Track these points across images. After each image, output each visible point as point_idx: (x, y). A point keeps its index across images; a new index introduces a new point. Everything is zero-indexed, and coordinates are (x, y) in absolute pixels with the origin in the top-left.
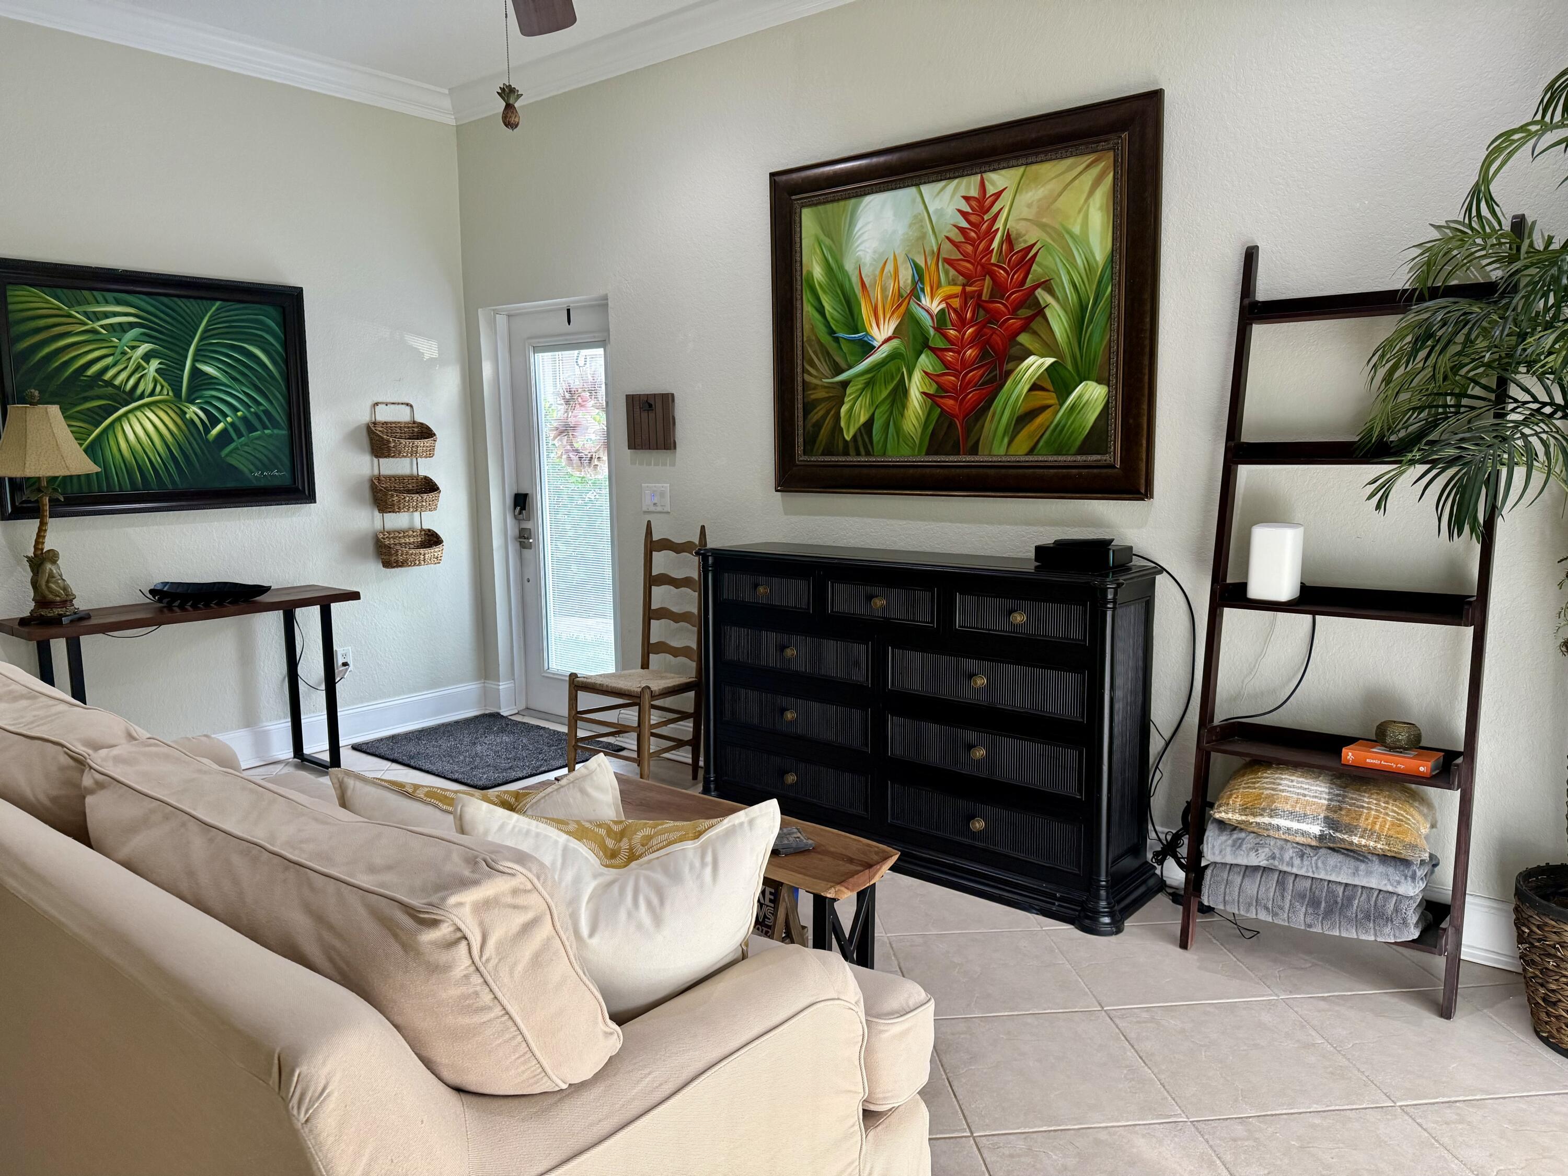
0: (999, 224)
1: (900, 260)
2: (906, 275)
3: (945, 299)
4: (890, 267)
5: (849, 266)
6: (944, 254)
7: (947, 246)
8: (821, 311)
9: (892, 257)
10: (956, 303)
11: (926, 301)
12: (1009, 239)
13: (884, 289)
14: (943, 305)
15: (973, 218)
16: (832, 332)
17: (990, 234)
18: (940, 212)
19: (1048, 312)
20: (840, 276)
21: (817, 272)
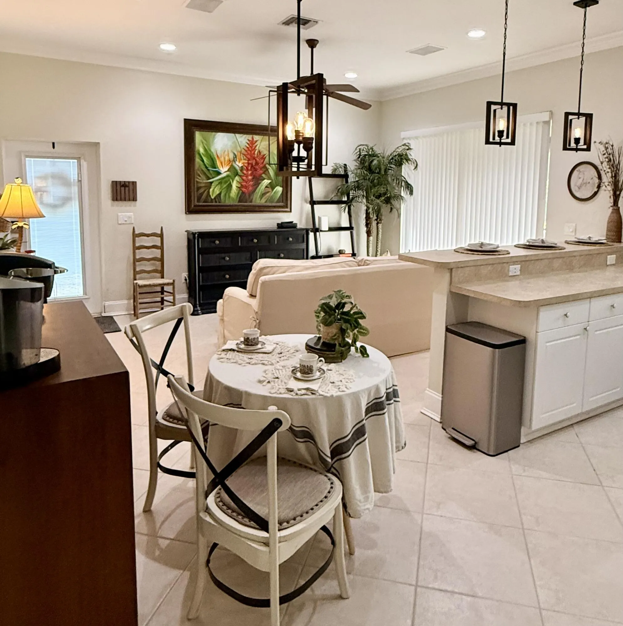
0: (257, 148)
1: (230, 151)
2: (231, 156)
3: (243, 163)
4: (226, 153)
5: (213, 150)
6: (242, 152)
7: (243, 151)
8: (203, 161)
9: (227, 150)
10: (246, 165)
11: (237, 163)
12: (259, 152)
13: (224, 158)
14: (242, 165)
15: (250, 145)
16: (206, 167)
17: (255, 150)
18: (241, 142)
19: (269, 170)
20: (209, 152)
21: (202, 151)
